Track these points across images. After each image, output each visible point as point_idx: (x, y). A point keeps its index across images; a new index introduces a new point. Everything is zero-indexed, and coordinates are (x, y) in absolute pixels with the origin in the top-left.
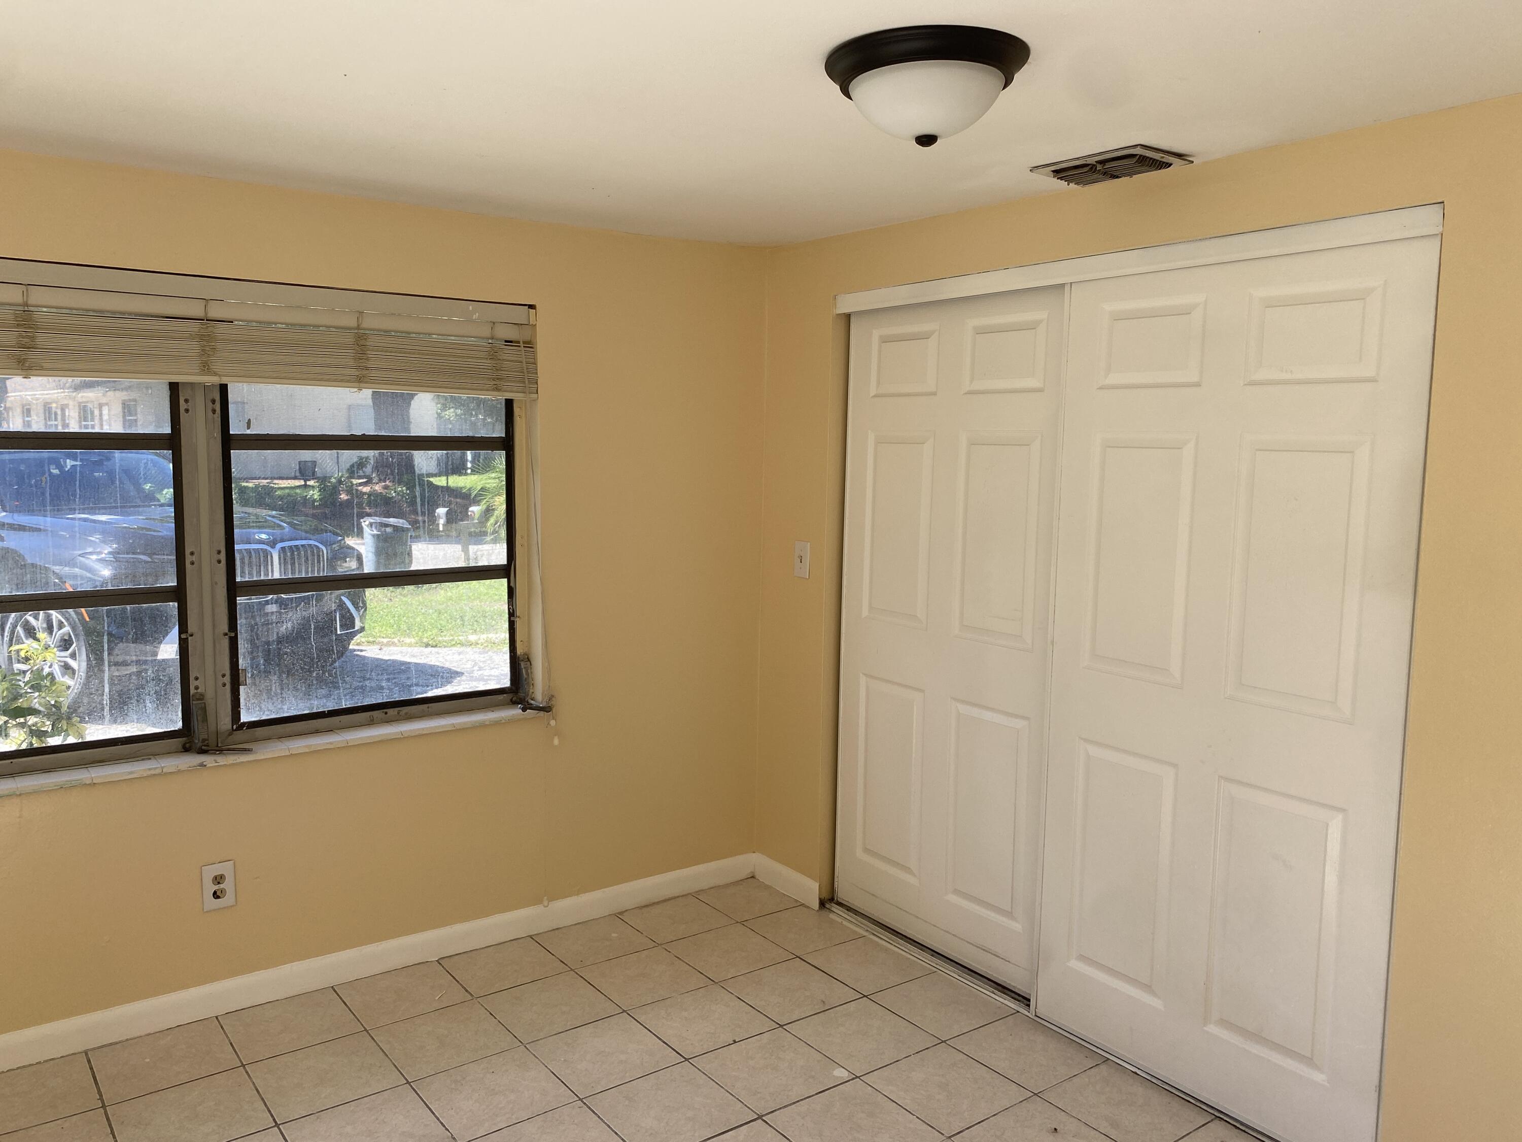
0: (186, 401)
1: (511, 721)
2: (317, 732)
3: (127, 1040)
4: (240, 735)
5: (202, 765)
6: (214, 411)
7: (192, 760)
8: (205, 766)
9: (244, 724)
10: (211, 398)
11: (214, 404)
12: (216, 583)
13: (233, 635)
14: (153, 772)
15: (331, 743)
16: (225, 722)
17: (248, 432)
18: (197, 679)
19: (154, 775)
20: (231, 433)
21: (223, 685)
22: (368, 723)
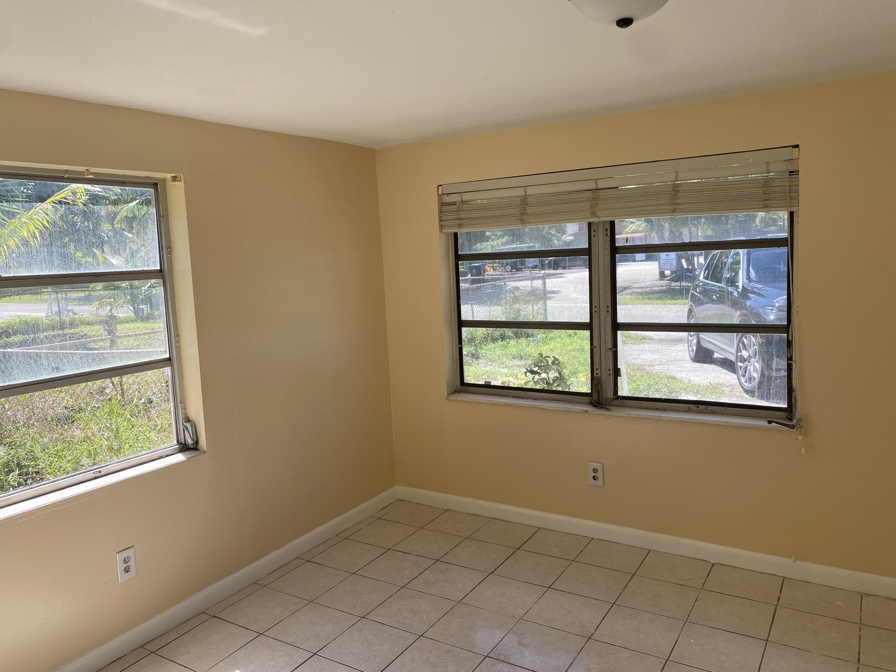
0: (594, 231)
2: (657, 409)
3: (556, 531)
4: (617, 402)
6: (607, 235)
7: (590, 409)
9: (620, 396)
10: (606, 228)
11: (607, 231)
12: (606, 323)
13: (615, 350)
16: (610, 395)
17: (627, 244)
18: (597, 369)
20: (617, 245)
21: (610, 375)
22: (686, 411)
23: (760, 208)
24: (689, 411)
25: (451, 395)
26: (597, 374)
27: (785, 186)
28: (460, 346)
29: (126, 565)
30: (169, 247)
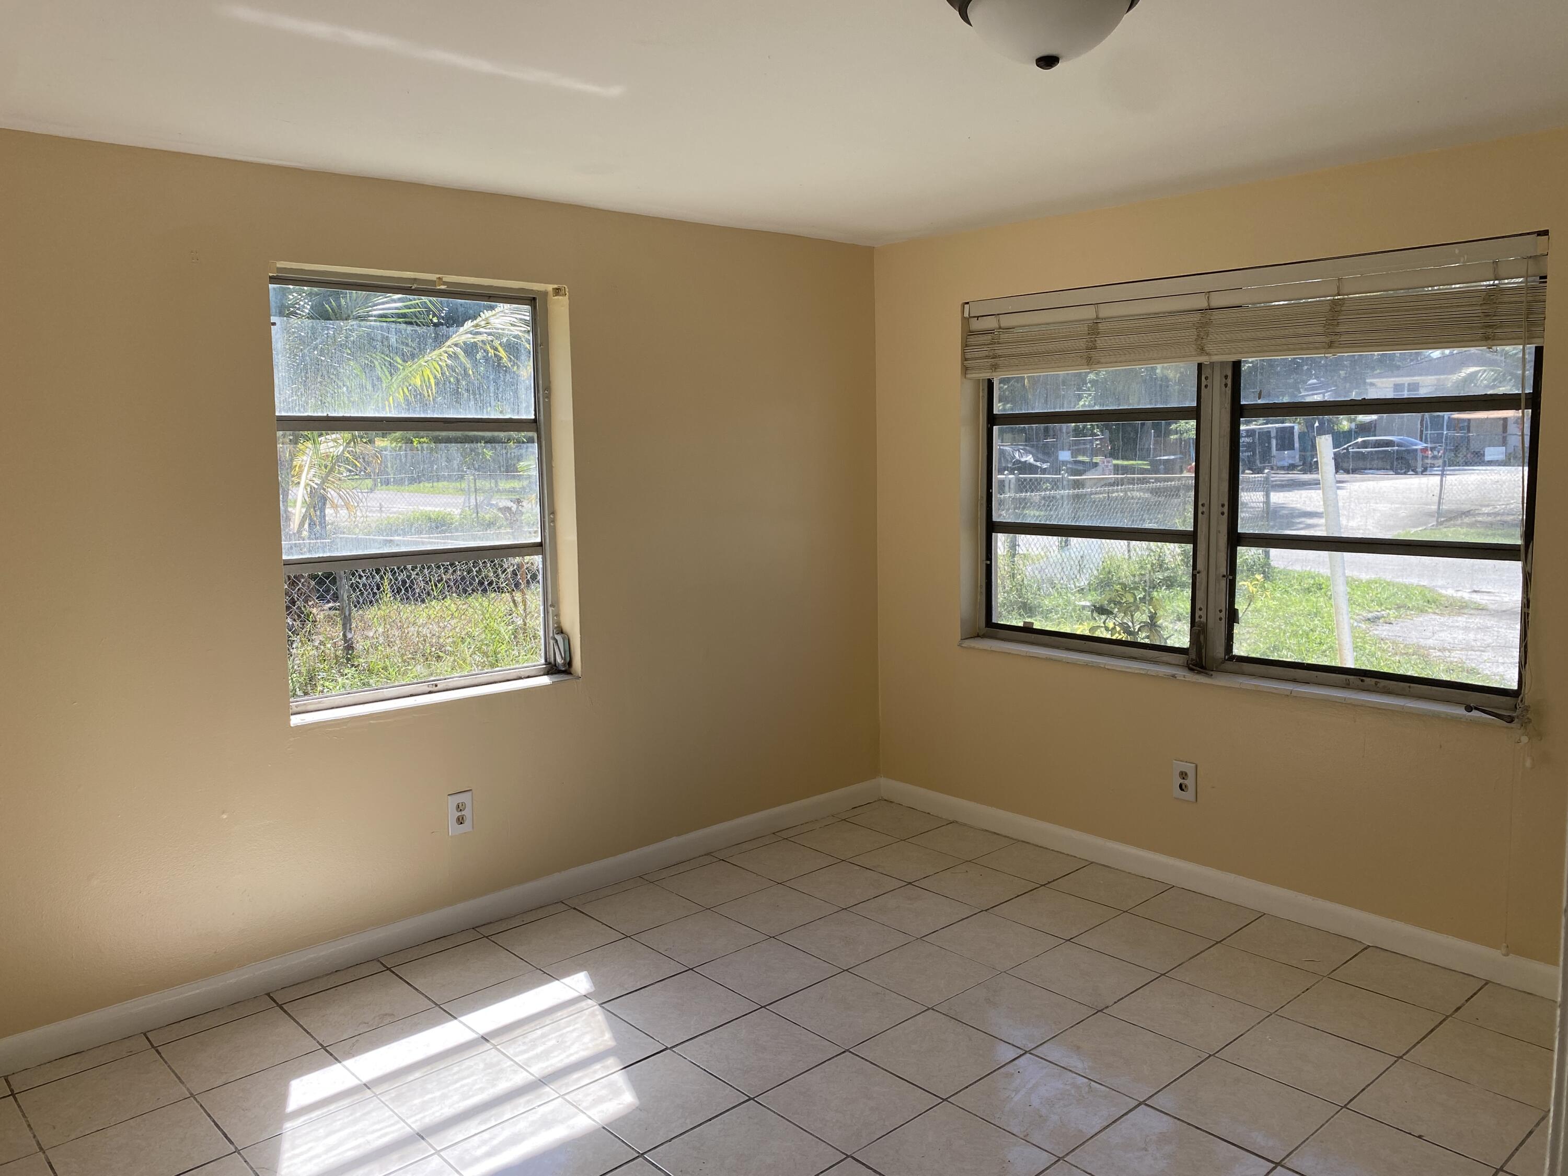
0: (1206, 378)
2: (1294, 680)
4: (1229, 665)
6: (1226, 385)
7: (1182, 673)
9: (1235, 656)
10: (1225, 374)
11: (1226, 379)
12: (1219, 532)
13: (1231, 577)
15: (1278, 689)
16: (1220, 652)
17: (1258, 402)
18: (1200, 609)
20: (1242, 403)
21: (1221, 619)
22: (1344, 686)
23: (1477, 340)
24: (1347, 686)
25: (966, 641)
26: (1200, 617)
27: (1522, 302)
28: (989, 562)
29: (459, 814)
30: (548, 388)
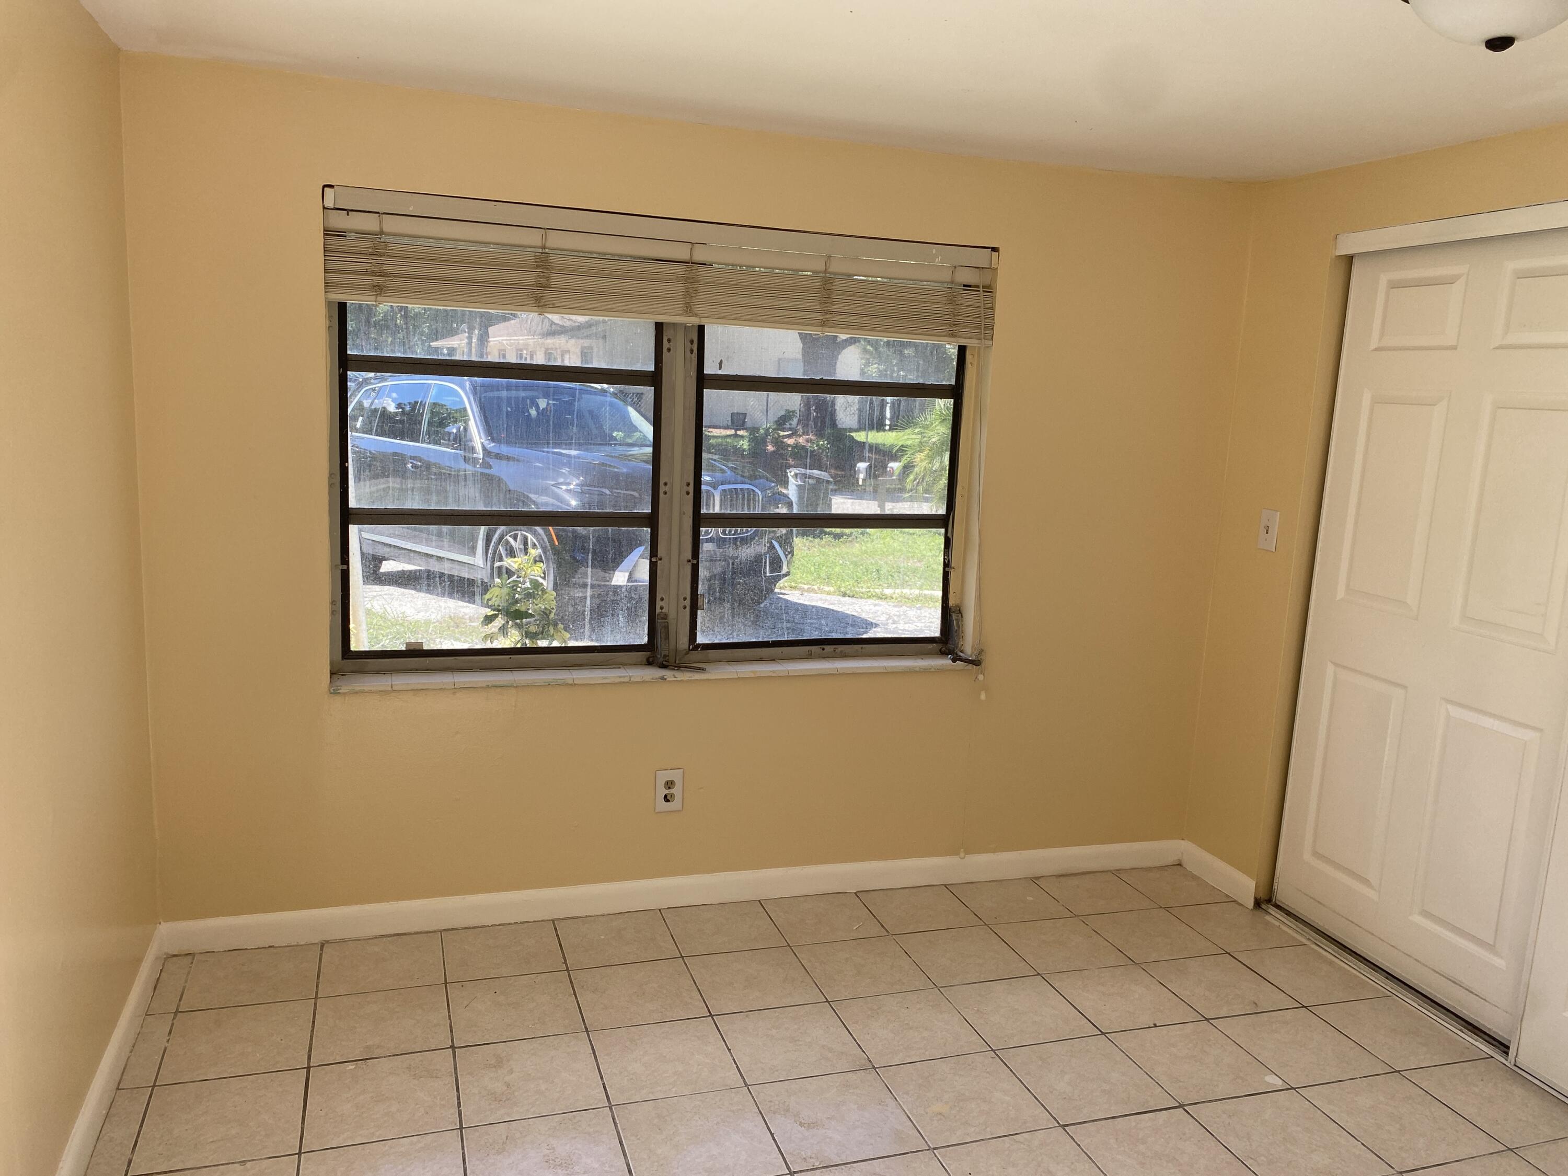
0: (669, 340)
1: (940, 670)
2: (761, 660)
3: (586, 916)
4: (694, 655)
5: (663, 678)
6: (692, 351)
8: (666, 679)
9: (699, 645)
10: (691, 338)
11: (692, 344)
12: (684, 513)
13: (695, 562)
14: (622, 680)
15: (774, 672)
16: (683, 643)
17: (720, 372)
18: (662, 599)
19: (624, 682)
20: (705, 372)
21: (685, 608)
23: (945, 336)
26: (662, 608)
27: (979, 307)
28: (345, 567)
